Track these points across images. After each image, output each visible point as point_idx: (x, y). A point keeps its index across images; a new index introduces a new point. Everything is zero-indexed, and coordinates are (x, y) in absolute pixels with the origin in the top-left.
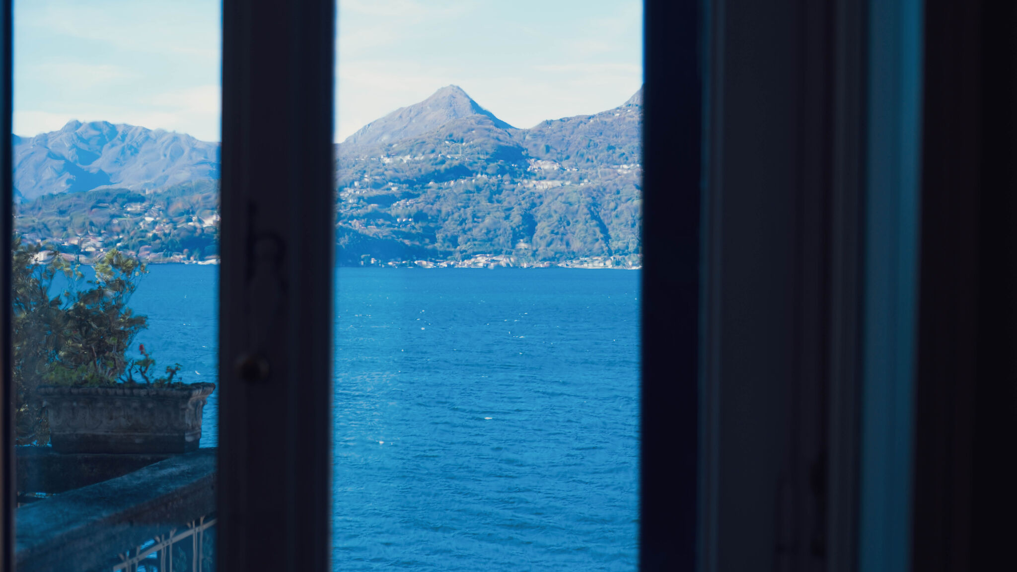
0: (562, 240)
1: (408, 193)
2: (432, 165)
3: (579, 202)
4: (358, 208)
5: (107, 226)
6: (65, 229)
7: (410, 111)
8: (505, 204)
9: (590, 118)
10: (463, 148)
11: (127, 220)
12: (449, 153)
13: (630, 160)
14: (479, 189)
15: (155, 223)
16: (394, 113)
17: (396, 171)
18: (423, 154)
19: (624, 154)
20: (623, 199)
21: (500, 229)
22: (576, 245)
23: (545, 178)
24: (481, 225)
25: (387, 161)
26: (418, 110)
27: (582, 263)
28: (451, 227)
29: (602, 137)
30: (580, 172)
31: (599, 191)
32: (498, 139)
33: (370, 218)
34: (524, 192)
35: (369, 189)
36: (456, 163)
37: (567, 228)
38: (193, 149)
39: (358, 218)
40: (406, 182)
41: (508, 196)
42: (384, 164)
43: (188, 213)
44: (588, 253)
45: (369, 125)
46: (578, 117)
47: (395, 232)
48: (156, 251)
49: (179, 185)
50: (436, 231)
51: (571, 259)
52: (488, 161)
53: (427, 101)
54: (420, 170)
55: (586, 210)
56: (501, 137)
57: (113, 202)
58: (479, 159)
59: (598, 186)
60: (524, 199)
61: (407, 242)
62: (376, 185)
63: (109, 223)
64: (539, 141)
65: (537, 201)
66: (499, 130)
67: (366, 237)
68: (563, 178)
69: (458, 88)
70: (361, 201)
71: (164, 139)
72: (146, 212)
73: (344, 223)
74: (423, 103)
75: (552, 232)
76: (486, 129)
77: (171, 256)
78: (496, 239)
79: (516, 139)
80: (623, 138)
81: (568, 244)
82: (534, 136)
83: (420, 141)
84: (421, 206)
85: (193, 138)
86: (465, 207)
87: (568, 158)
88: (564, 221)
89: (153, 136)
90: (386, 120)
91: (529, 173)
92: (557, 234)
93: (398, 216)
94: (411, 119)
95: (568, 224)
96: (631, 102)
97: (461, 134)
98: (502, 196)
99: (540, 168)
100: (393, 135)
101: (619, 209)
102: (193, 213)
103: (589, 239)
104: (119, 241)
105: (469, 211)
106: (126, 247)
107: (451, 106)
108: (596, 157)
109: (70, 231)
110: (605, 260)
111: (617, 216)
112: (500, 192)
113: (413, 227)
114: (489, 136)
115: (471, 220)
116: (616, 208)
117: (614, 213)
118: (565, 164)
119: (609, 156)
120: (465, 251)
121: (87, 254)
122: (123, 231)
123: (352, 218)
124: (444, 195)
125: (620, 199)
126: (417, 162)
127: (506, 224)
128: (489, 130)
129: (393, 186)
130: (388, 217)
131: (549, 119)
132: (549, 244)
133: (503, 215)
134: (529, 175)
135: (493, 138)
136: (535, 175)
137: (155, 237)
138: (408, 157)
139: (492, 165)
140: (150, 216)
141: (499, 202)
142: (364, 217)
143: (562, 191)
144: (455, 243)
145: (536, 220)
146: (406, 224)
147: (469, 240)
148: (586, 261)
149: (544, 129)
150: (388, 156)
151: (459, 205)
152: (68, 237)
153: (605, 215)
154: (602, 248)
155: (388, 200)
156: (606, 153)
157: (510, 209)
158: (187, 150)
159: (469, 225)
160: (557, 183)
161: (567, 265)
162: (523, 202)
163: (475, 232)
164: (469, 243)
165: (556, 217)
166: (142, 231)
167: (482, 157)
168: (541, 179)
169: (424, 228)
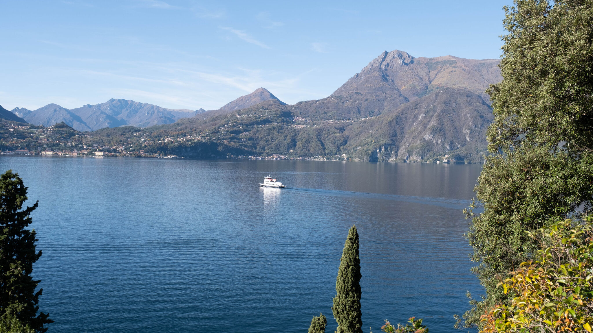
0: (307, 149)
1: (246, 129)
2: (255, 118)
3: (313, 134)
4: (226, 135)
5: (126, 142)
6: (110, 143)
7: (246, 97)
8: (285, 134)
9: (317, 101)
10: (268, 112)
11: (134, 139)
12: (261, 114)
13: (333, 118)
14: (274, 128)
15: (145, 141)
16: (240, 98)
17: (241, 120)
18: (252, 114)
19: (331, 116)
20: (331, 133)
21: (281, 144)
22: (312, 150)
23: (300, 124)
24: (275, 143)
25: (239, 117)
26: (249, 97)
27: (315, 158)
28: (262, 143)
29: (322, 108)
30: (313, 122)
31: (321, 130)
32: (281, 109)
33: (232, 139)
34: (292, 129)
35: (231, 128)
36: (264, 118)
37: (309, 144)
38: (159, 111)
39: (226, 139)
40: (245, 125)
41: (286, 131)
42: (237, 118)
43: (159, 136)
44: (317, 154)
45: (230, 103)
46: (312, 101)
47: (241, 145)
48: (146, 153)
49: (155, 126)
50: (257, 145)
51: (310, 156)
52: (278, 117)
53: (252, 93)
54: (251, 120)
55: (316, 137)
56: (283, 108)
57: (128, 132)
58: (274, 116)
59: (321, 128)
60: (292, 132)
61: (246, 149)
62: (234, 126)
63: (127, 140)
64: (297, 110)
65: (297, 133)
66: (282, 106)
67: (230, 147)
68: (307, 124)
69: (265, 89)
70: (228, 133)
71: (148, 106)
72: (141, 136)
73: (221, 141)
74: (251, 94)
75: (303, 146)
76: (277, 105)
77: (152, 155)
78: (280, 149)
79: (288, 109)
80: (331, 109)
81: (309, 150)
82: (296, 108)
83: (250, 109)
84: (251, 135)
85: (159, 107)
86: (268, 136)
87: (308, 116)
88: (308, 141)
89: (143, 106)
90: (237, 100)
91: (294, 122)
92: (305, 146)
93: (242, 138)
94: (246, 101)
95: (309, 143)
96: (333, 95)
97: (267, 107)
98: (283, 131)
99: (298, 120)
100: (239, 107)
101: (329, 137)
102: (161, 137)
103: (317, 149)
104: (131, 147)
105: (270, 137)
106: (134, 150)
107: (262, 96)
108: (319, 117)
109: (112, 144)
110: (323, 157)
111: (328, 140)
112: (282, 129)
113: (248, 143)
114: (278, 108)
115: (271, 141)
116: (328, 137)
117: (327, 139)
118: (307, 119)
119: (325, 116)
120: (268, 153)
121: (119, 153)
122: (132, 143)
123: (224, 139)
124: (260, 130)
125: (329, 133)
126: (250, 117)
127: (285, 142)
128: (278, 105)
129: (241, 126)
130: (238, 139)
131: (301, 101)
132: (302, 150)
133: (284, 138)
134: (294, 123)
135: (280, 109)
136: (296, 123)
137: (145, 146)
138: (246, 115)
139: (279, 119)
140: (143, 138)
141: (281, 133)
142: (229, 139)
143: (307, 129)
144: (264, 150)
145: (297, 141)
146: (245, 142)
147: (270, 148)
148: (316, 157)
149: (299, 105)
150: (239, 115)
151: (266, 134)
152: (112, 146)
153: (323, 139)
154: (322, 152)
155: (238, 132)
156: (323, 115)
157: (286, 136)
158: (156, 112)
159: (270, 142)
160: (305, 126)
161: (309, 159)
162: (291, 133)
163: (272, 145)
164: (270, 150)
165: (304, 140)
166: (141, 144)
167: (275, 116)
168: (299, 124)
169: (252, 143)
